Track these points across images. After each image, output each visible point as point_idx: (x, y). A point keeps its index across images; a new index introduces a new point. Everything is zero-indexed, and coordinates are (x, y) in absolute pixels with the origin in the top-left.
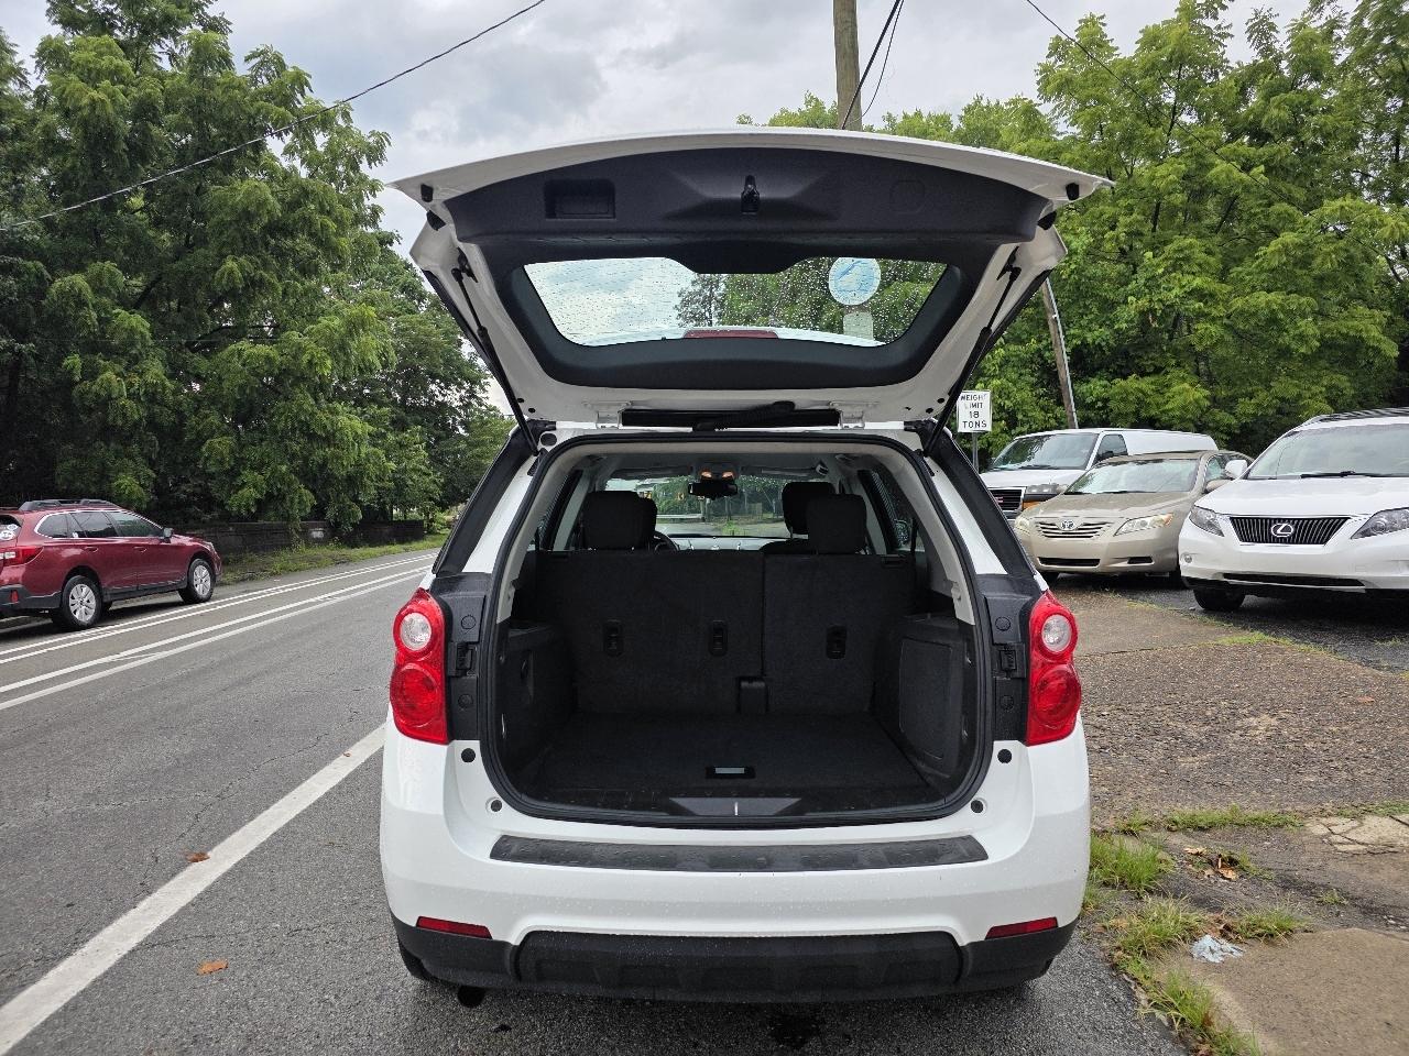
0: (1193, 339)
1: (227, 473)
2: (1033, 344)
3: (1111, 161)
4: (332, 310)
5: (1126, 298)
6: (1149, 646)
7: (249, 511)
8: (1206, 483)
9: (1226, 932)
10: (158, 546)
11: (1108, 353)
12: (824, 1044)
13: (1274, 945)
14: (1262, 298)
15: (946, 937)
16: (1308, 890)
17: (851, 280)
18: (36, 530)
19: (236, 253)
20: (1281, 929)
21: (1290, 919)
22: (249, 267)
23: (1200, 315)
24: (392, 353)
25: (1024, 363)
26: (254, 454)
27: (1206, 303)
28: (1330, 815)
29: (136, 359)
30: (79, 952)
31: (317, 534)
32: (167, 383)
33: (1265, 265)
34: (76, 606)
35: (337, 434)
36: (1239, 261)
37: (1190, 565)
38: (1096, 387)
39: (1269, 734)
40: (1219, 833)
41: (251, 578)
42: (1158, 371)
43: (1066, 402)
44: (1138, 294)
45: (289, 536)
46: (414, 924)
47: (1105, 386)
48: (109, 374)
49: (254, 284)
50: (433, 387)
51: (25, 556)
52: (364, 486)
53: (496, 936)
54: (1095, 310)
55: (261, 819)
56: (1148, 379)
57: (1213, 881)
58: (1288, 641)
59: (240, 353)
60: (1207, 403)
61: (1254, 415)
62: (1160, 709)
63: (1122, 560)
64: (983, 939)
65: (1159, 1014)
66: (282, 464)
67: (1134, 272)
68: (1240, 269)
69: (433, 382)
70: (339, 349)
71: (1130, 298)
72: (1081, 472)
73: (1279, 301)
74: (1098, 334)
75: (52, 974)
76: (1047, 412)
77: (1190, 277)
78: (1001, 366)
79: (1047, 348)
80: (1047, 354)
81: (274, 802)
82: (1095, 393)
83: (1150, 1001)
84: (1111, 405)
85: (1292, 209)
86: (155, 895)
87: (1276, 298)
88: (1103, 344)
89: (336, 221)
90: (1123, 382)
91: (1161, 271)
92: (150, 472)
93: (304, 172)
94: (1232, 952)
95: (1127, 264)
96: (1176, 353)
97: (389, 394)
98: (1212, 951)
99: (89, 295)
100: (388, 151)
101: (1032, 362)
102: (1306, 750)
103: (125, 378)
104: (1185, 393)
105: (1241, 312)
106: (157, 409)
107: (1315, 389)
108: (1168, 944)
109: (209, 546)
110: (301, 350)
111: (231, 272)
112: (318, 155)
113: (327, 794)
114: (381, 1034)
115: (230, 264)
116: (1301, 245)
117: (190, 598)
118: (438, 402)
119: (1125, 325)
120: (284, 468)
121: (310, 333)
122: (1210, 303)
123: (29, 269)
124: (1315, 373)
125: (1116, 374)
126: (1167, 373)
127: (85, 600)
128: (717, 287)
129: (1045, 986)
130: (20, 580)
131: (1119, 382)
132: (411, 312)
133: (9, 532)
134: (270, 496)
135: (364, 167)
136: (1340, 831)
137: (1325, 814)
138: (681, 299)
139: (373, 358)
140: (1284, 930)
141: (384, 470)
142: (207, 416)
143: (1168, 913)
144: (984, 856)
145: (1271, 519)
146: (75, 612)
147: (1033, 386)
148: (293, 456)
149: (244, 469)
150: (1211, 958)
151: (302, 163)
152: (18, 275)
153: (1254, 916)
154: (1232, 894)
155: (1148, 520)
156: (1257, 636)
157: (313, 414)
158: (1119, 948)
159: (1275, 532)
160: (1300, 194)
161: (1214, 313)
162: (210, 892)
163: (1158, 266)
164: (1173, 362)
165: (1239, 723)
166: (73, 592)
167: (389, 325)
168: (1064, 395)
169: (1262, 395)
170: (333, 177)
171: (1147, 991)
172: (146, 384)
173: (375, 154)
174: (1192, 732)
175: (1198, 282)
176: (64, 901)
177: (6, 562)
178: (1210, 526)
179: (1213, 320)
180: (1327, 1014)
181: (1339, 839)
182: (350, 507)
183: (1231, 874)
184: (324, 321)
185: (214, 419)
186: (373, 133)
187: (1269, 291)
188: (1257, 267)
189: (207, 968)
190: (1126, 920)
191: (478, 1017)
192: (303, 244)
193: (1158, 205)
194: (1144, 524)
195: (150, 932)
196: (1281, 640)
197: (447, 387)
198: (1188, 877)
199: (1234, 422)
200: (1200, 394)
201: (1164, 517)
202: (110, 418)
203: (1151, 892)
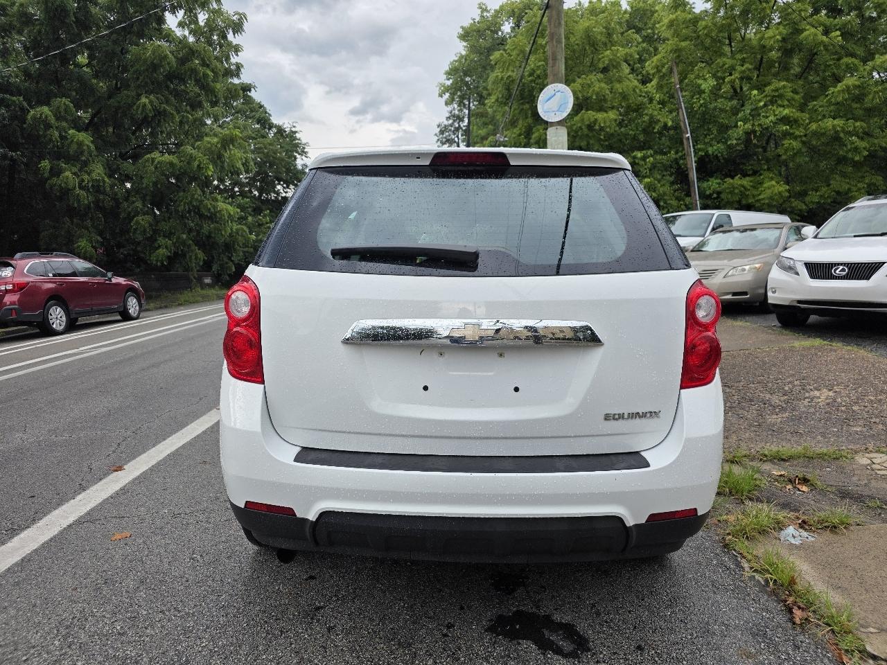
0: (780, 151)
1: (147, 239)
2: (673, 155)
3: (732, 28)
4: (211, 133)
5: (737, 123)
6: (746, 348)
7: (162, 263)
8: (786, 244)
9: (803, 525)
10: (104, 283)
11: (722, 161)
12: (528, 592)
13: (836, 533)
14: (829, 123)
15: (618, 520)
16: (858, 499)
17: (553, 104)
18: (25, 271)
19: (149, 92)
20: (842, 523)
21: (847, 516)
22: (156, 103)
23: (786, 135)
24: (252, 163)
25: (666, 168)
26: (165, 226)
27: (791, 127)
28: (871, 451)
29: (86, 164)
30: (35, 526)
31: (208, 281)
32: (106, 179)
33: (833, 100)
34: (54, 320)
35: (218, 215)
36: (815, 98)
37: (776, 295)
38: (713, 184)
39: (828, 401)
40: (795, 462)
41: (166, 307)
42: (755, 173)
43: (692, 194)
44: (745, 121)
45: (189, 281)
46: (242, 506)
47: (719, 184)
48: (68, 174)
49: (160, 115)
50: (279, 187)
51: (19, 288)
52: (235, 250)
53: (299, 515)
54: (715, 132)
55: (160, 446)
56: (747, 178)
57: (792, 493)
58: (840, 345)
59: (153, 160)
60: (787, 194)
61: (818, 203)
62: (753, 386)
63: (728, 294)
64: (644, 522)
65: (757, 576)
66: (183, 233)
67: (743, 106)
68: (815, 103)
69: (279, 184)
70: (217, 158)
71: (739, 123)
72: (701, 239)
73: (841, 125)
74: (716, 148)
75: (16, 539)
76: (679, 201)
77: (782, 109)
78: (650, 170)
79: (681, 158)
80: (681, 162)
81: (169, 437)
82: (712, 188)
83: (751, 568)
84: (723, 196)
85: (856, 61)
86: (88, 491)
87: (839, 122)
88: (719, 155)
89: (213, 71)
90: (731, 181)
91: (762, 104)
92: (99, 238)
93: (191, 39)
94: (807, 538)
95: (738, 100)
96: (768, 161)
97: (250, 192)
98: (794, 537)
99: (52, 120)
100: (246, 26)
101: (671, 167)
102: (854, 411)
103: (78, 176)
104: (773, 188)
105: (815, 133)
106: (101, 197)
107: (860, 185)
108: (763, 532)
109: (137, 284)
110: (191, 158)
111: (145, 105)
112: (200, 27)
113: (204, 432)
114: (229, 580)
115: (144, 100)
116: (859, 86)
117: (126, 317)
118: (282, 197)
119: (735, 142)
120: (184, 236)
121: (199, 148)
122: (794, 127)
123: (14, 101)
124: (860, 174)
125: (726, 176)
126: (761, 175)
127: (59, 316)
128: (463, 121)
129: (679, 557)
130: (17, 303)
131: (729, 180)
132: (263, 137)
133: (7, 272)
134: (176, 254)
135: (230, 36)
136: (878, 462)
137: (868, 451)
138: (439, 129)
139: (239, 165)
140: (843, 524)
141: (248, 240)
142: (134, 202)
143: (764, 512)
144: (647, 465)
145: (832, 264)
146: (53, 324)
147: (672, 183)
148: (190, 230)
149: (160, 237)
150: (793, 541)
151: (190, 33)
152: (7, 106)
153: (822, 514)
154: (806, 501)
155: (747, 268)
156: (818, 342)
157: (201, 201)
158: (729, 534)
159: (835, 272)
160: (860, 51)
161: (797, 133)
162: (124, 490)
163: (760, 101)
164: (766, 167)
165: (807, 395)
166: (51, 311)
167: (249, 145)
168: (692, 189)
169: (824, 189)
170: (210, 43)
171: (749, 561)
172: (93, 180)
173: (238, 27)
174: (775, 400)
175: (786, 111)
176: (29, 494)
177: (7, 291)
178: (790, 269)
179: (796, 138)
180: (876, 578)
181: (879, 467)
182: (227, 263)
183: (804, 488)
184: (207, 139)
185: (139, 204)
186: (236, 13)
187: (834, 119)
188: (827, 102)
189: (118, 536)
190: (734, 516)
191: (295, 570)
192: (192, 88)
193: (762, 58)
194: (744, 270)
195: (83, 514)
196: (834, 344)
197: (288, 187)
198: (775, 490)
199: (804, 207)
200: (783, 188)
201: (757, 266)
202: (71, 202)
203: (751, 499)
